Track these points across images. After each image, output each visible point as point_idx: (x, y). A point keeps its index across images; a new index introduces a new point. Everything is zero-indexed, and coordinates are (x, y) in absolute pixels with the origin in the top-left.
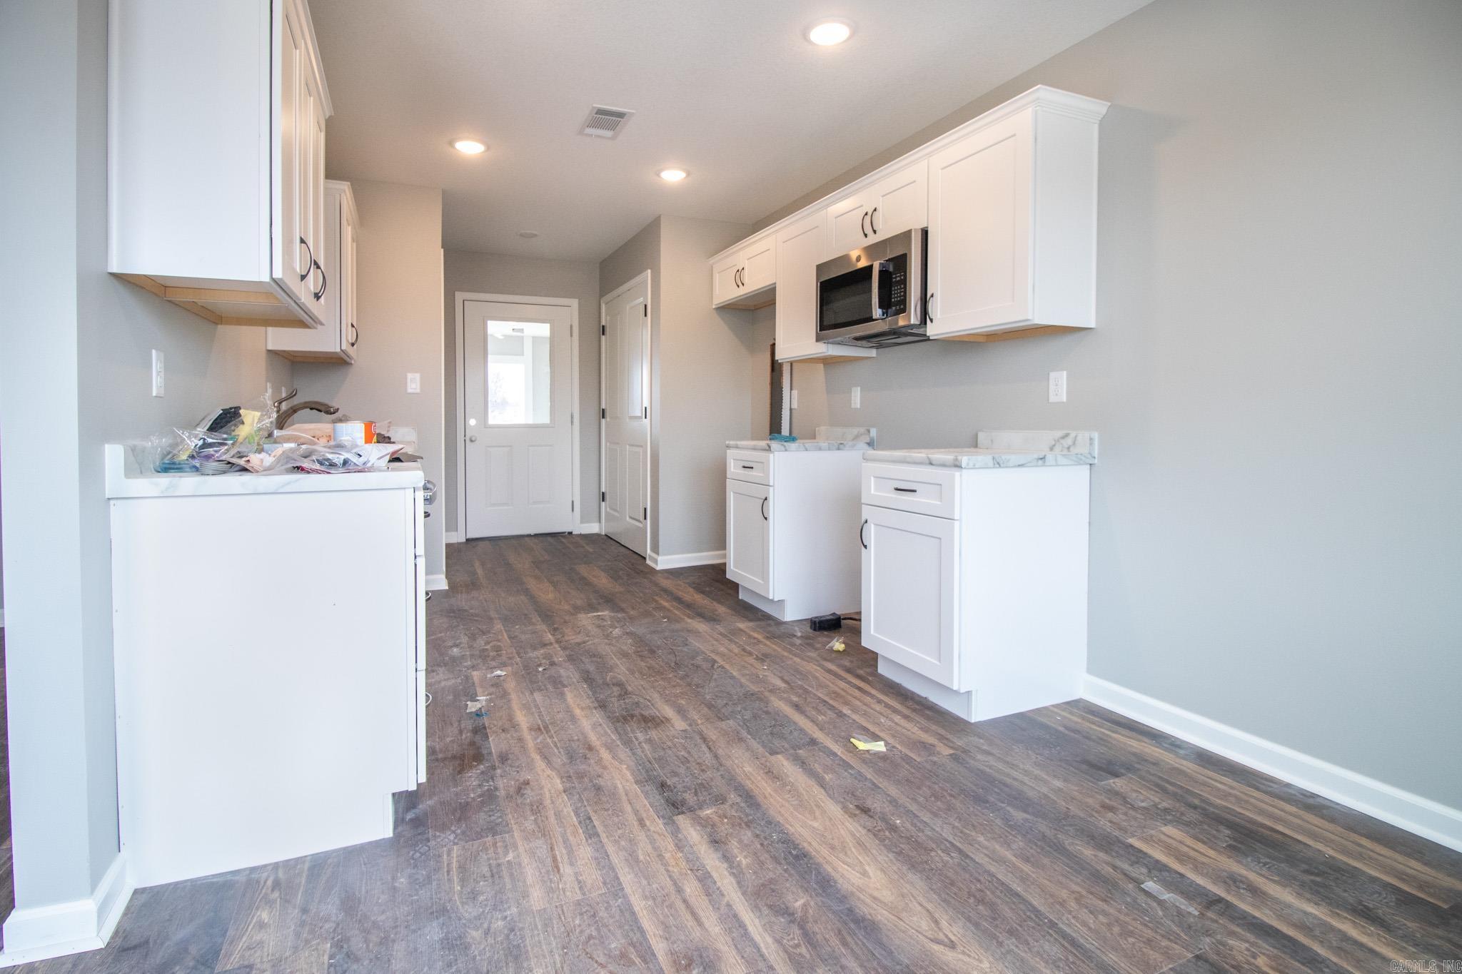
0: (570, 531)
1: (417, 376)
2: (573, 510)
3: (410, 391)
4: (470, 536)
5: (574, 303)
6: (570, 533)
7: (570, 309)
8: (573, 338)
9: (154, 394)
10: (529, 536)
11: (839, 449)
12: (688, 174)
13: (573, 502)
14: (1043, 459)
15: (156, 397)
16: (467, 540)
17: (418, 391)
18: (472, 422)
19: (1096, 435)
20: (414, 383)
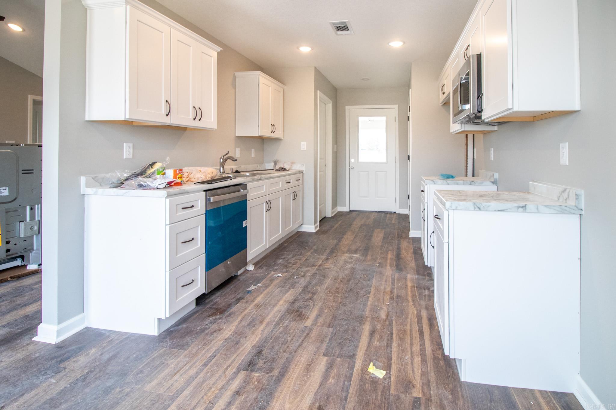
0: (395, 212)
1: (305, 143)
2: (396, 202)
3: (302, 149)
4: (351, 209)
5: (396, 106)
6: (395, 213)
7: (394, 110)
8: (396, 122)
9: (124, 158)
10: (376, 212)
11: (471, 185)
12: (404, 43)
13: (396, 198)
14: (524, 207)
15: (125, 159)
16: (350, 211)
17: (305, 149)
18: (353, 160)
19: (582, 192)
20: (304, 146)
